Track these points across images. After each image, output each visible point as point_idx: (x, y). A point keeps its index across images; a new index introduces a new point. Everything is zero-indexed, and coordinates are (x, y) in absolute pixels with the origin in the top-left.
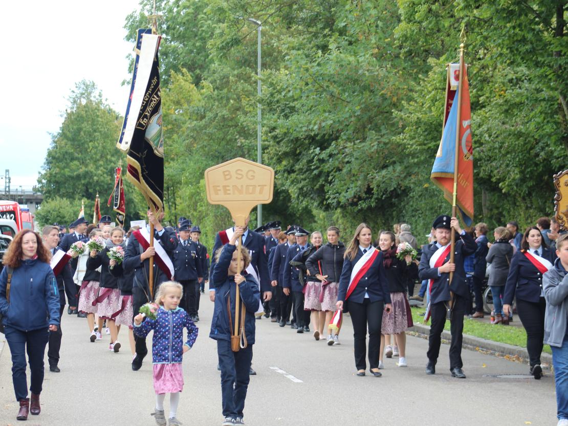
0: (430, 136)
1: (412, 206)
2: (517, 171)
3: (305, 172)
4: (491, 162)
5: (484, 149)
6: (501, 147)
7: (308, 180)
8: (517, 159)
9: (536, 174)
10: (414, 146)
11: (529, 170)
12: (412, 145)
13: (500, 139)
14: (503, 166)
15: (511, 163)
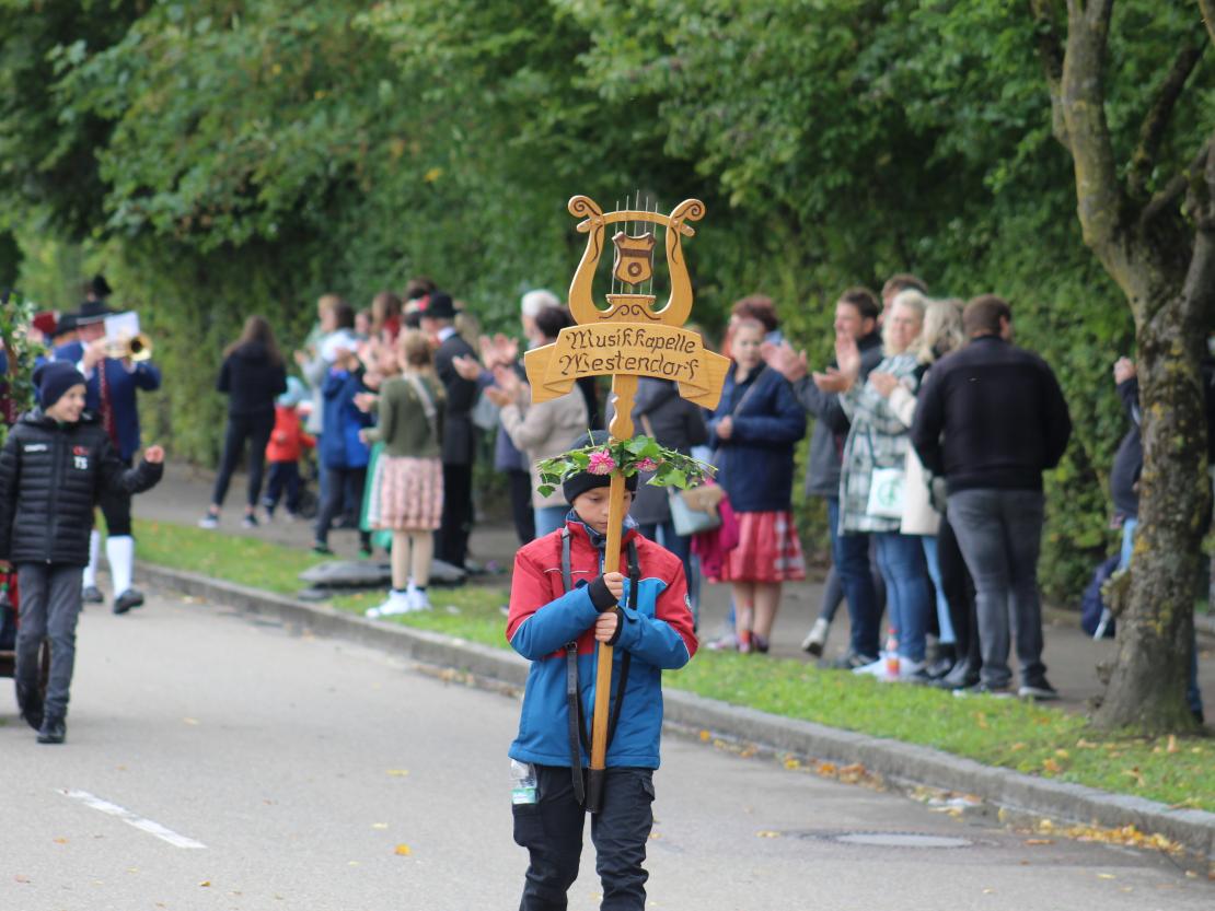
0: (488, 15)
1: (377, 239)
2: (794, 134)
3: (11, 111)
4: (706, 105)
5: (686, 64)
6: (739, 58)
7: (17, 138)
8: (796, 97)
9: (855, 146)
10: (432, 49)
11: (831, 133)
12: (425, 45)
13: (737, 29)
14: (750, 120)
15: (774, 110)
